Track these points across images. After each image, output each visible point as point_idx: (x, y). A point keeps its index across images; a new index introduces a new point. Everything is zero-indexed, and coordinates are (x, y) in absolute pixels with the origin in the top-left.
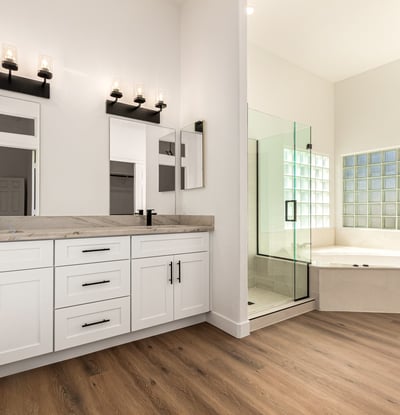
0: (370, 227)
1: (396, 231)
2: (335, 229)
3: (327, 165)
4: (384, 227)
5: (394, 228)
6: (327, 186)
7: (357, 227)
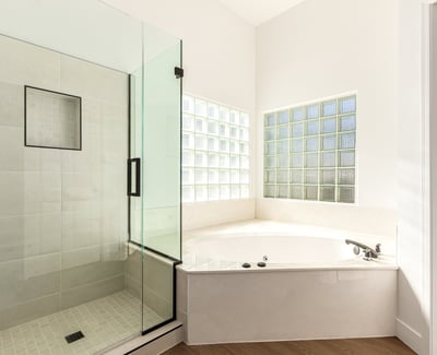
0: (292, 197)
1: (318, 202)
2: (256, 200)
3: (247, 123)
4: (306, 198)
5: (316, 199)
6: (246, 148)
7: (279, 197)
